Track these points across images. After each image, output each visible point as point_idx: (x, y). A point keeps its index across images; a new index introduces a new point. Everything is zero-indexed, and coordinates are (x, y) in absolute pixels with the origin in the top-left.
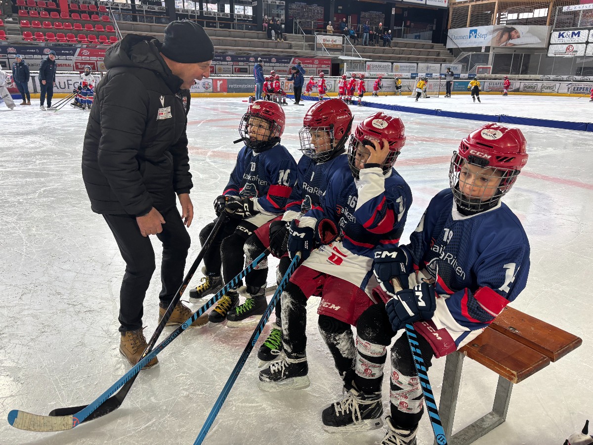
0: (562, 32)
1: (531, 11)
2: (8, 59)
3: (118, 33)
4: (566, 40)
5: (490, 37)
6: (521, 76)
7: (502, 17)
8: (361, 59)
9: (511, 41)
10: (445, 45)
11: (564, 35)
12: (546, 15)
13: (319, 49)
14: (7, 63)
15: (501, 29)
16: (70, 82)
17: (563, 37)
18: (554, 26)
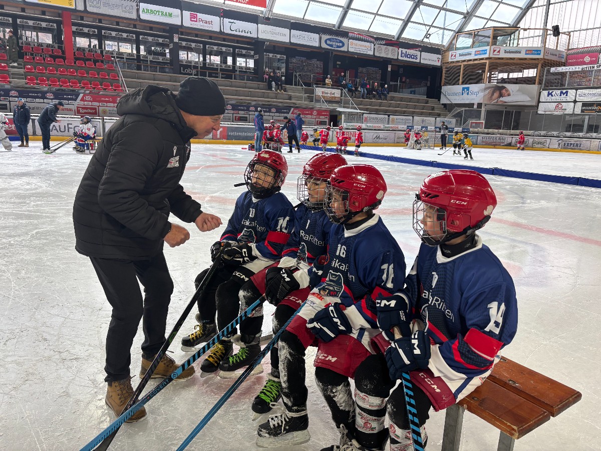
0: (551, 91)
1: (520, 71)
2: (10, 101)
3: (122, 80)
4: (554, 98)
5: (481, 94)
6: (512, 132)
7: (492, 76)
8: (359, 111)
9: (501, 99)
10: (439, 100)
11: (553, 94)
12: (535, 75)
13: (318, 101)
14: (8, 105)
15: (493, 87)
16: (70, 126)
17: (552, 96)
18: (543, 85)
